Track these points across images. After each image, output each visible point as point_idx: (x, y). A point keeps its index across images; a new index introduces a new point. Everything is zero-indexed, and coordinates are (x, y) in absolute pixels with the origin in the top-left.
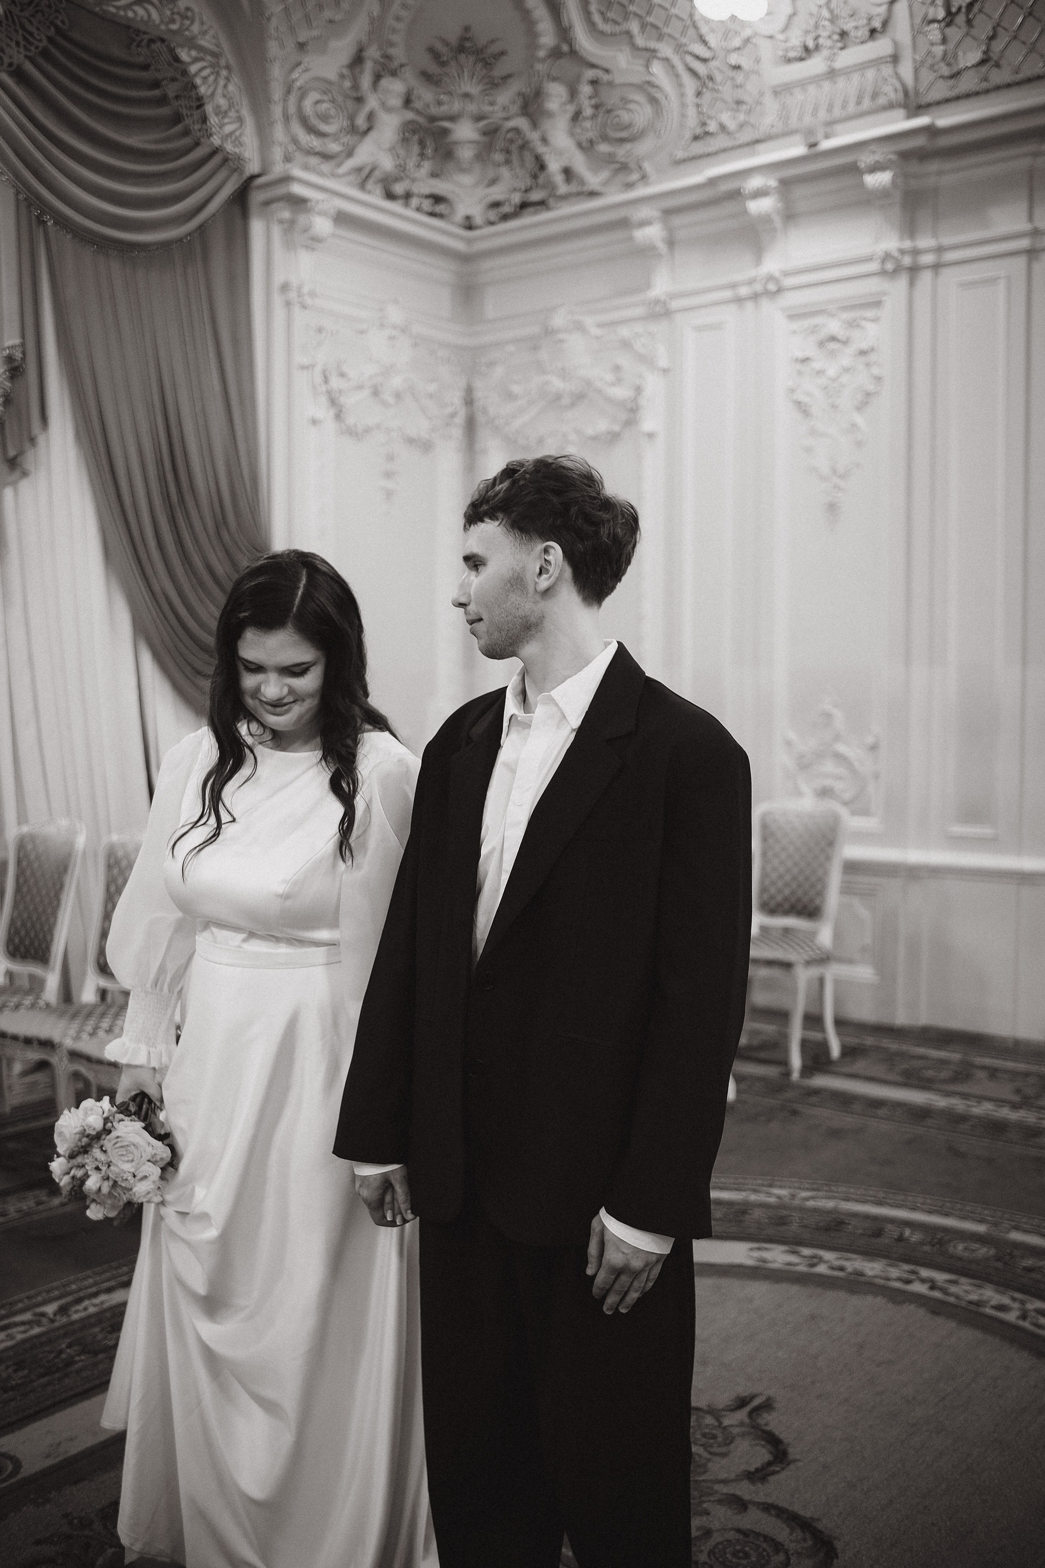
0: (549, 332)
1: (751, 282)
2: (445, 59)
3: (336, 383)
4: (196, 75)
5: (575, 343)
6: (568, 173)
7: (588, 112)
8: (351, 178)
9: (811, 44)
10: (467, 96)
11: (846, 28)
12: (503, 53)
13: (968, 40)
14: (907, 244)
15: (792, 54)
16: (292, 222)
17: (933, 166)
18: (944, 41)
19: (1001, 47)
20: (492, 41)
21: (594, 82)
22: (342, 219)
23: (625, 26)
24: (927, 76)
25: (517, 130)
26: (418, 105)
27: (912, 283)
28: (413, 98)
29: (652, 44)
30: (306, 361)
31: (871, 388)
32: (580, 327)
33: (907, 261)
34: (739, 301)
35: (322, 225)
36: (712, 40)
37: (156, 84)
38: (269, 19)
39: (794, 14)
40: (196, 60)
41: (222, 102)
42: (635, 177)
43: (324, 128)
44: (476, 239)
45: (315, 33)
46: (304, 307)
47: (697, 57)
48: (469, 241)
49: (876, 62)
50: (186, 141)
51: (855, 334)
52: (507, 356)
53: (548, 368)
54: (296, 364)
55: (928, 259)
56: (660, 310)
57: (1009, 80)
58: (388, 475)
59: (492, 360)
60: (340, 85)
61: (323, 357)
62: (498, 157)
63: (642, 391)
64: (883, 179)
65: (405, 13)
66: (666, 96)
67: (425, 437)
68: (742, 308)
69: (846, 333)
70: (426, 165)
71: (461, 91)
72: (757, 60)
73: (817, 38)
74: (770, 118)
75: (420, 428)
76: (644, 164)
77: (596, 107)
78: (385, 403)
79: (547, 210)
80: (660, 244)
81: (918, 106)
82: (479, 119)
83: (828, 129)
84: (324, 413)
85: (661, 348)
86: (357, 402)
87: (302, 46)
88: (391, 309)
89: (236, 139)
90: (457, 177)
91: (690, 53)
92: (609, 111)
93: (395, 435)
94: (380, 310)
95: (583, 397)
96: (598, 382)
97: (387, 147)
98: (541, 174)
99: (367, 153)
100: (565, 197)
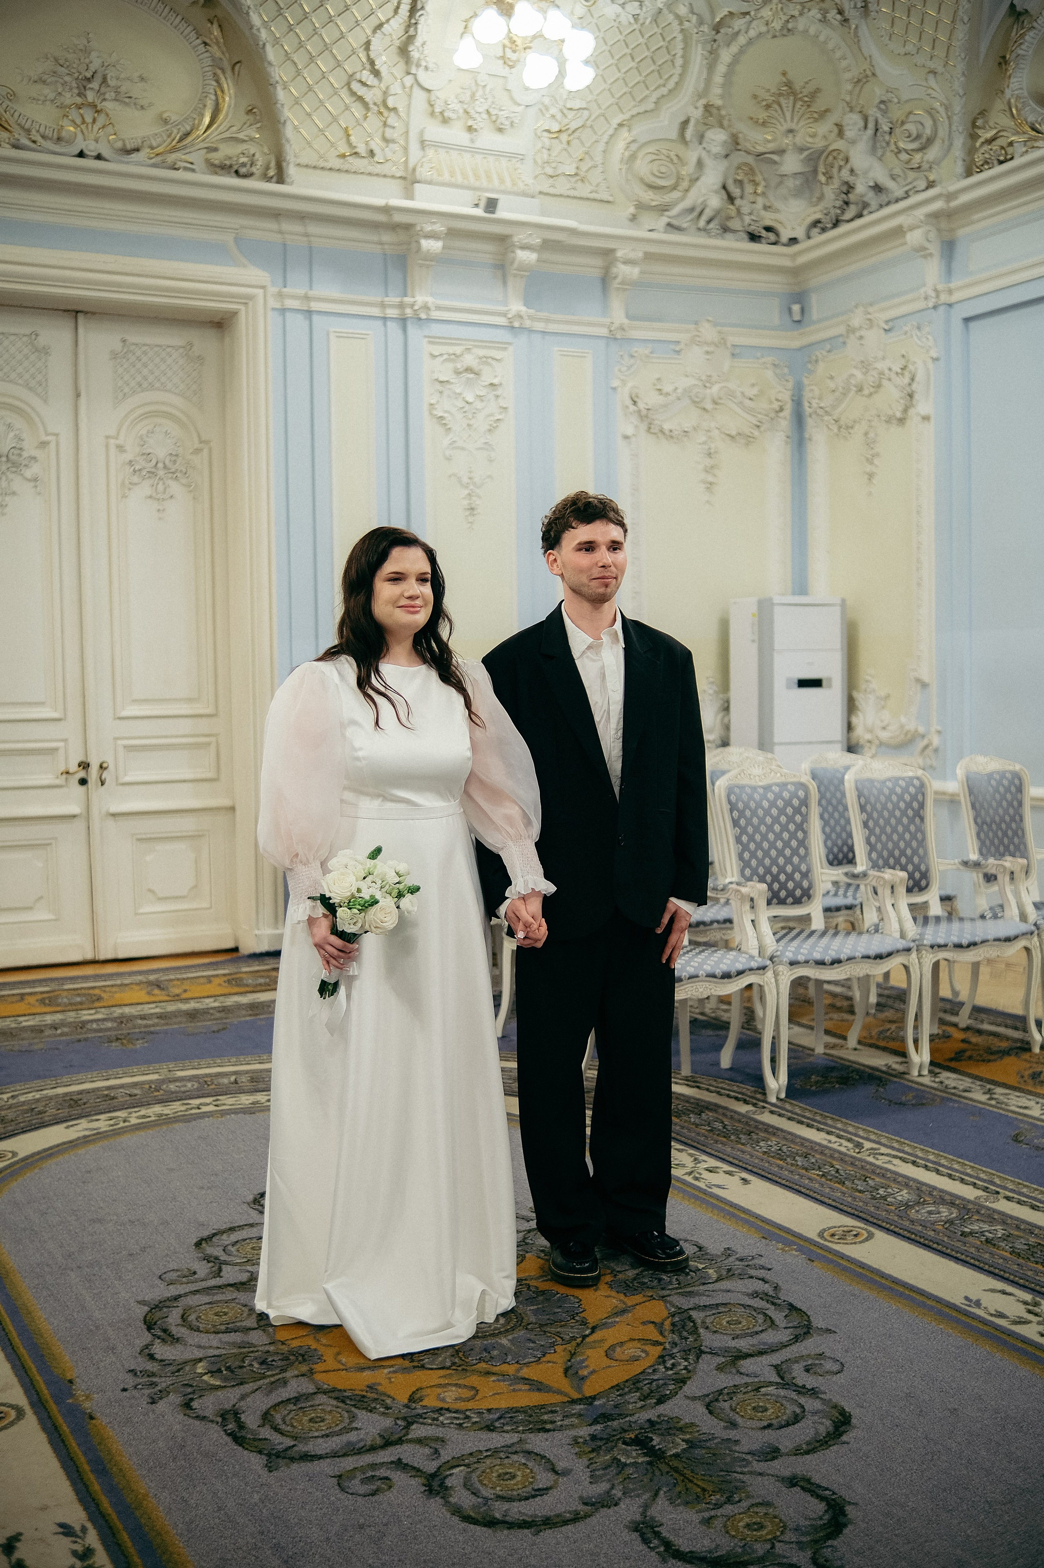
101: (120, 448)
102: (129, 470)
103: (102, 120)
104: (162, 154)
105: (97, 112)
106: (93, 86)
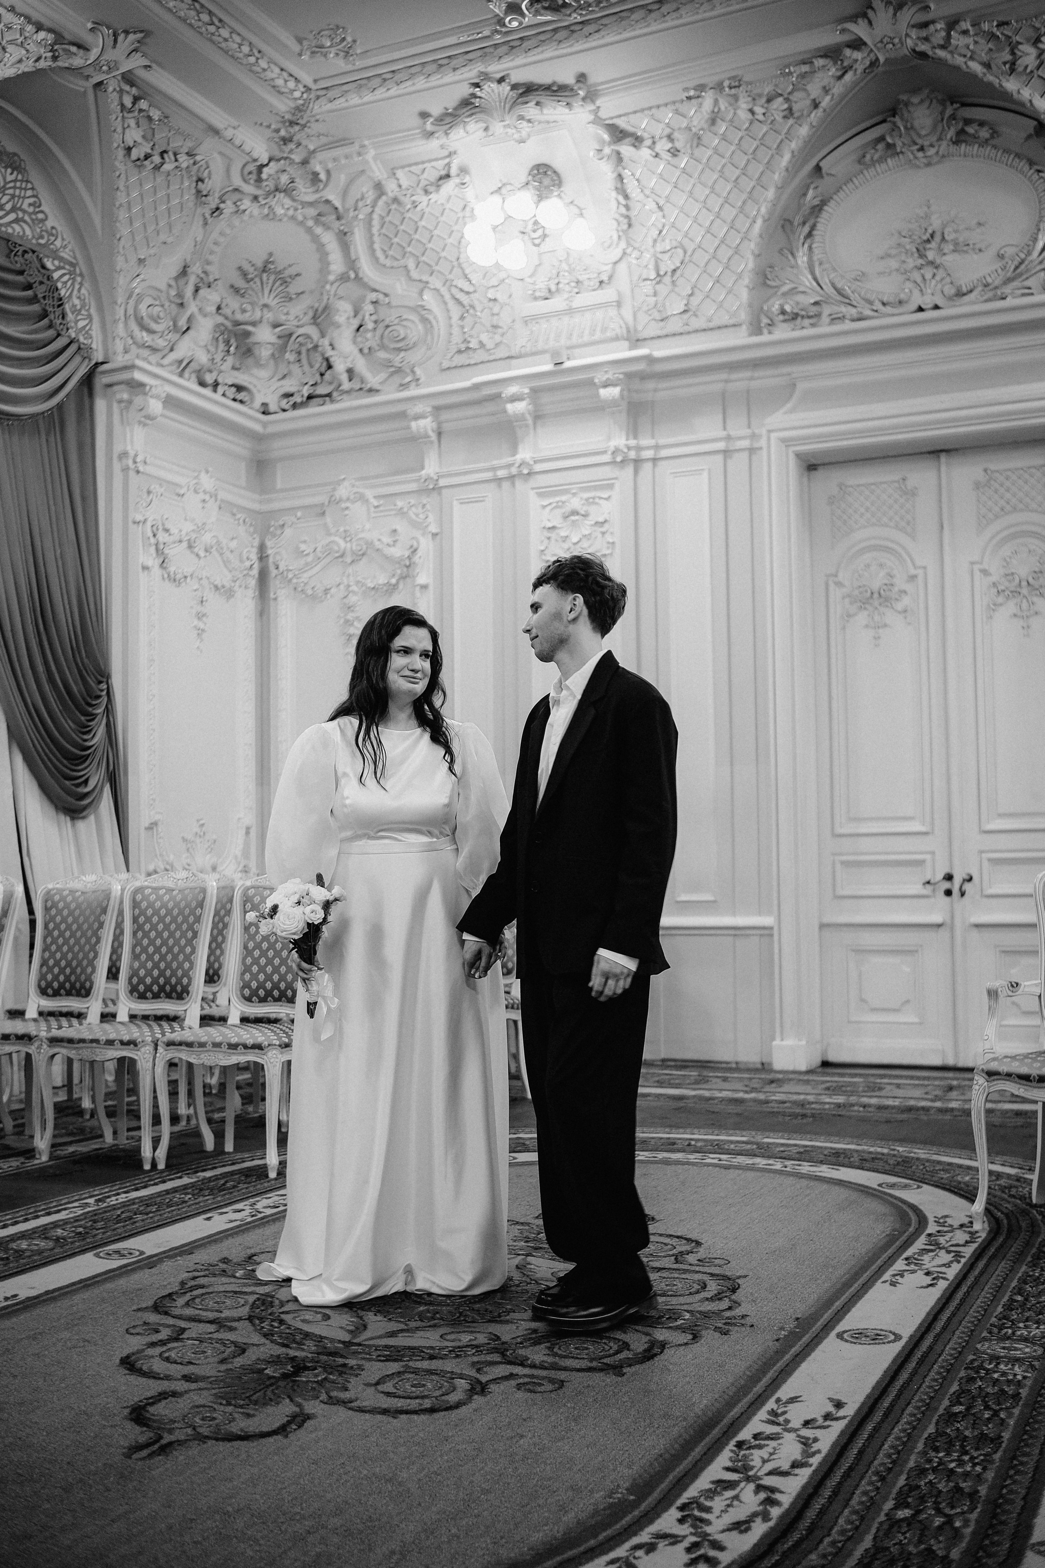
0: (334, 501)
1: (510, 466)
2: (250, 276)
3: (161, 536)
4: (58, 280)
5: (358, 510)
6: (350, 372)
7: (370, 326)
8: (174, 367)
9: (553, 288)
10: (265, 306)
11: (581, 278)
12: (299, 275)
13: (673, 295)
14: (632, 442)
15: (538, 294)
16: (130, 402)
17: (650, 385)
18: (655, 294)
19: (698, 302)
20: (290, 266)
21: (375, 303)
22: (170, 402)
23: (403, 263)
24: (643, 319)
25: (308, 336)
26: (227, 311)
27: (636, 472)
28: (223, 306)
29: (425, 278)
30: (139, 517)
31: (606, 550)
32: (362, 498)
33: (632, 454)
34: (499, 481)
35: (155, 406)
36: (474, 278)
37: (29, 287)
38: (119, 240)
39: (540, 265)
40: (59, 268)
41: (77, 302)
42: (409, 378)
43: (154, 326)
44: (272, 422)
45: (152, 251)
46: (138, 472)
47: (461, 290)
48: (265, 425)
49: (604, 305)
50: (51, 333)
51: (592, 509)
52: (295, 520)
53: (333, 531)
54: (130, 520)
55: (648, 454)
56: (431, 487)
57: (704, 326)
58: (200, 616)
59: (281, 523)
60: (168, 293)
61: (152, 515)
62: (290, 356)
63: (415, 550)
64: (613, 392)
65: (222, 239)
66: (435, 318)
67: (227, 585)
68: (500, 486)
69: (585, 508)
70: (230, 360)
71: (262, 302)
72: (510, 296)
73: (558, 284)
74: (521, 341)
75: (223, 578)
76: (416, 369)
77: (376, 322)
78: (197, 555)
79: (332, 401)
80: (431, 433)
81: (638, 340)
82: (276, 326)
83: (569, 352)
84: (152, 561)
85: (430, 514)
86: (177, 553)
87: (141, 261)
88: (204, 477)
89: (87, 332)
90: (255, 371)
91: (456, 286)
92: (387, 326)
93: (205, 582)
94: (196, 477)
95: (363, 555)
96: (377, 543)
97: (203, 344)
98: (329, 372)
99: (185, 348)
100: (348, 392)
101: (985, 572)
102: (994, 591)
103: (941, 273)
104: (996, 288)
105: (937, 267)
106: (933, 245)
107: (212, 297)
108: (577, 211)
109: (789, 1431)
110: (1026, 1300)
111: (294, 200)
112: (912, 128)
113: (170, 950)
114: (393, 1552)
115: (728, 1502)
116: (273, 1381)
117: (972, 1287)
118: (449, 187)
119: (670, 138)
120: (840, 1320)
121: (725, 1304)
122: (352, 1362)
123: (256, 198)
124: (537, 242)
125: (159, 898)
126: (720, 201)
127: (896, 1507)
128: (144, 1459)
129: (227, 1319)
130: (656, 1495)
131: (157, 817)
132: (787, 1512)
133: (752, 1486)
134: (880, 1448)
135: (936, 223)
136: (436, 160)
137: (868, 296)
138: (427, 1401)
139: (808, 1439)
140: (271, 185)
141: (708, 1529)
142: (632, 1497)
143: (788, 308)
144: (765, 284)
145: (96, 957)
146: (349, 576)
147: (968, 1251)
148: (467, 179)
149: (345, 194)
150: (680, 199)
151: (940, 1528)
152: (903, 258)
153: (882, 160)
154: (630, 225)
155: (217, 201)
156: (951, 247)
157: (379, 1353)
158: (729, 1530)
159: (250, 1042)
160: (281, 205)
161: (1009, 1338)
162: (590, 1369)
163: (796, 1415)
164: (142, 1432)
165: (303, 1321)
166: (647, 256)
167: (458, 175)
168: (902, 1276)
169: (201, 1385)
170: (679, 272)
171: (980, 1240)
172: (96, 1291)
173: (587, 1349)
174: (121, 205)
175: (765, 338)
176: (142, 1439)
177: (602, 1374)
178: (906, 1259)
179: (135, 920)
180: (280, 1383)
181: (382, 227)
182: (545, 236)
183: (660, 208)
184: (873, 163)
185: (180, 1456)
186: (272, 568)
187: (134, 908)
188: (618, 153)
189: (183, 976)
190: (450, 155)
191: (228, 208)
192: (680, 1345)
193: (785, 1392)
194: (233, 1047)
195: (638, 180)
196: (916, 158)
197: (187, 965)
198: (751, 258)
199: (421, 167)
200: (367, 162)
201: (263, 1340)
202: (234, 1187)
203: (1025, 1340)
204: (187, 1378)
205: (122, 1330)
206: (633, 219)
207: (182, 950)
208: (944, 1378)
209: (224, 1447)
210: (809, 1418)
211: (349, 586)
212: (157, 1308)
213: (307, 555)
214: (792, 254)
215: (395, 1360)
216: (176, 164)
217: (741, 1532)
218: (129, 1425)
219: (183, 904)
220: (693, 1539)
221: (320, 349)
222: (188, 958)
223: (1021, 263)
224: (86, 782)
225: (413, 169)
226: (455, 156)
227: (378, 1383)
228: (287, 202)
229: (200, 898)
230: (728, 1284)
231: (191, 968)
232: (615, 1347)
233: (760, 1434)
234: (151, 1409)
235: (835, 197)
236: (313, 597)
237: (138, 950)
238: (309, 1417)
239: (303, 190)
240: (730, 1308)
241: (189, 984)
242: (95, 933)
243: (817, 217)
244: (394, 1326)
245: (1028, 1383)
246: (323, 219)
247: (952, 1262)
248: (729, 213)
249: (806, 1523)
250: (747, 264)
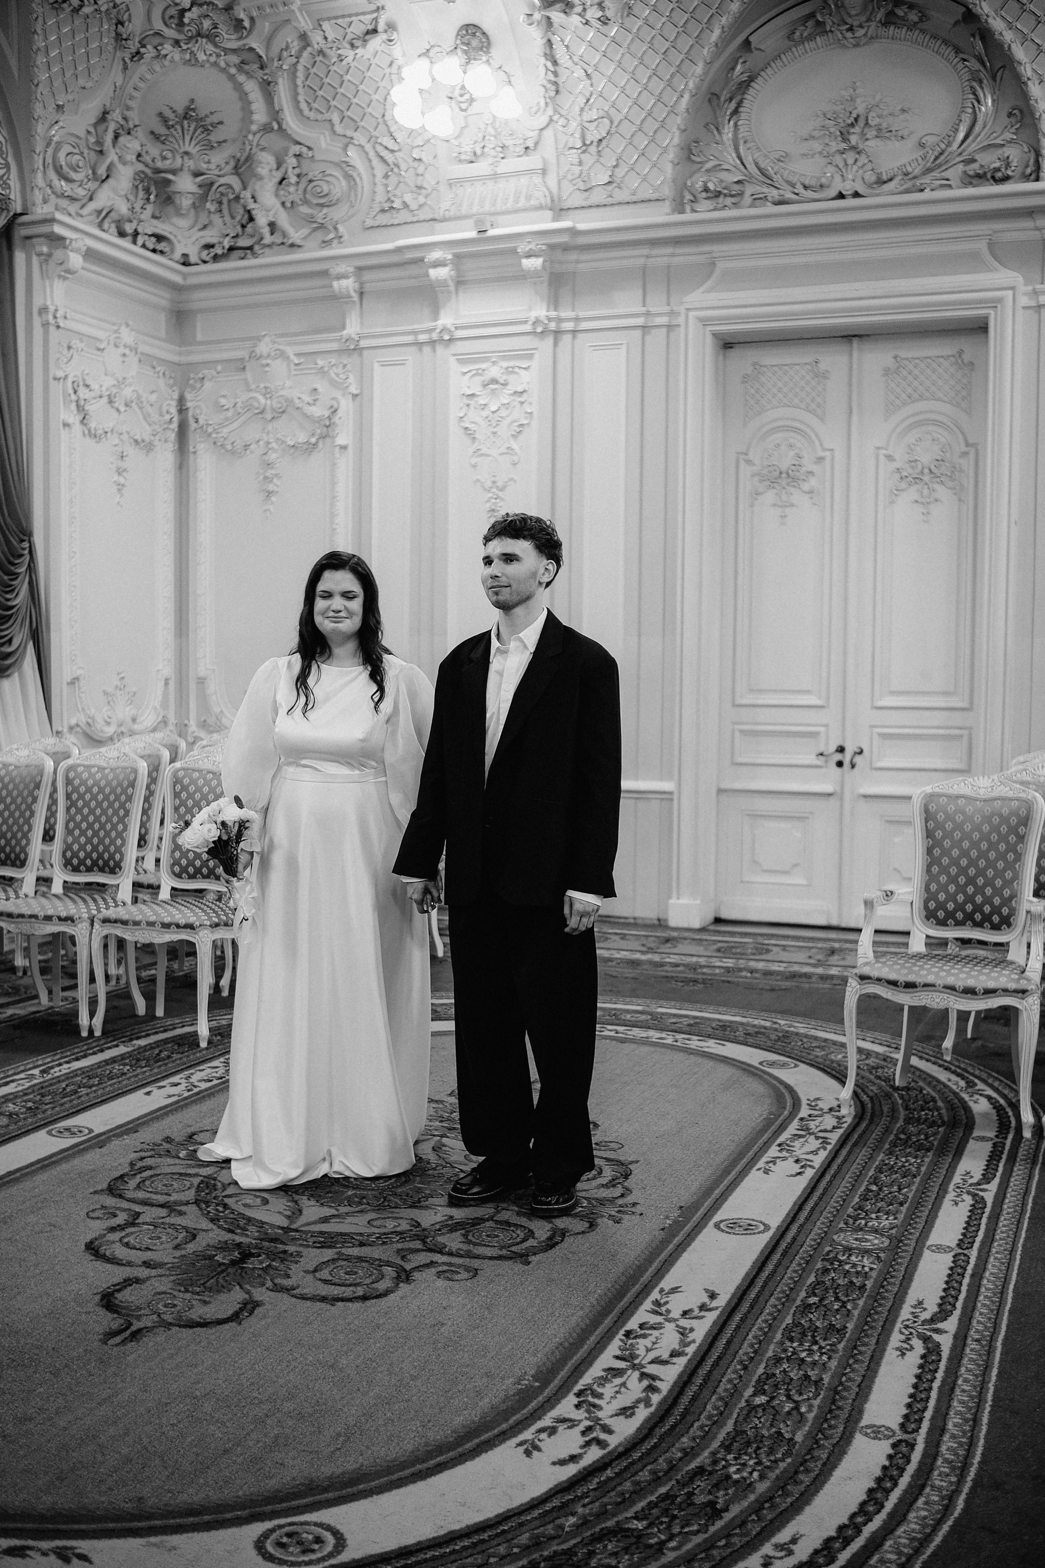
0: (254, 356)
1: (430, 331)
2: (171, 123)
3: (83, 393)
5: (278, 367)
6: (272, 226)
7: (293, 179)
8: (92, 219)
9: (479, 152)
10: (186, 153)
11: (505, 142)
12: (221, 123)
13: (598, 165)
14: (553, 314)
15: (463, 157)
16: (50, 255)
17: (573, 256)
18: (580, 163)
19: (623, 174)
20: (212, 113)
21: (298, 156)
22: (90, 255)
23: (327, 116)
24: (567, 188)
25: (230, 186)
28: (143, 154)
29: (349, 133)
30: (60, 374)
31: (525, 422)
32: (282, 355)
33: (553, 326)
34: (420, 345)
35: (76, 260)
36: (400, 137)
38: (37, 85)
39: (465, 127)
42: (331, 236)
43: (73, 175)
44: (192, 274)
45: (70, 97)
46: (58, 327)
47: (386, 148)
48: (185, 276)
49: (530, 172)
51: (511, 378)
52: (214, 373)
53: (253, 387)
54: (51, 376)
55: (569, 326)
56: (352, 347)
57: (628, 199)
58: (120, 472)
59: (201, 376)
60: (87, 140)
61: (73, 370)
62: (211, 206)
63: (336, 411)
64: (536, 263)
65: (141, 85)
66: (359, 175)
67: (147, 440)
68: (421, 350)
69: (504, 377)
70: (150, 208)
71: (183, 150)
72: (435, 157)
73: (484, 147)
74: (445, 204)
75: (143, 431)
76: (339, 226)
77: (298, 176)
78: (118, 410)
79: (255, 255)
80: (353, 294)
81: (561, 210)
82: (197, 174)
83: (493, 218)
84: (73, 418)
85: (351, 376)
86: (97, 409)
87: (59, 108)
88: (124, 331)
89: (5, 183)
90: (175, 220)
91: (381, 144)
92: (311, 181)
93: (125, 437)
94: (116, 332)
95: (283, 412)
96: (297, 401)
97: (123, 193)
98: (250, 225)
99: (105, 197)
100: (269, 246)
101: (890, 458)
102: (897, 476)
103: (863, 159)
104: (915, 177)
105: (859, 153)
106: (857, 129)
107: (132, 144)
108: (505, 78)
109: (669, 1320)
110: (880, 1189)
111: (216, 45)
112: (843, 6)
113: (102, 827)
114: (339, 1435)
115: (617, 1389)
116: (223, 1267)
117: (834, 1176)
118: (376, 43)
119: (601, 6)
120: (718, 1209)
121: (618, 1191)
122: (291, 1249)
123: (177, 43)
124: (464, 106)
125: (92, 776)
126: (649, 73)
127: (754, 1395)
128: (117, 1345)
129: (176, 1203)
130: (557, 1382)
131: (79, 672)
132: (665, 1399)
133: (637, 1374)
134: (745, 1339)
135: (860, 108)
136: (364, 14)
137: (791, 178)
138: (359, 1288)
139: (685, 1329)
140: (193, 29)
141: (600, 1414)
142: (537, 1384)
143: (711, 186)
144: (689, 158)
145: (30, 830)
146: (268, 433)
147: (834, 1138)
148: (395, 36)
149: (269, 42)
150: (609, 68)
151: (789, 1413)
152: (827, 141)
153: (811, 38)
154: (557, 92)
155: (138, 45)
156: (875, 133)
157: (315, 1239)
158: (617, 1415)
159: (182, 922)
160: (204, 50)
161: (861, 1229)
162: (500, 1258)
163: (676, 1304)
164: (114, 1319)
165: (245, 1205)
166: (574, 124)
167: (386, 31)
168: (774, 1163)
169: (160, 1271)
170: (604, 143)
171: (845, 1125)
172: (54, 1172)
173: (497, 1236)
174: (39, 49)
175: (688, 216)
176: (115, 1326)
177: (510, 1262)
178: (779, 1145)
179: (68, 796)
180: (230, 1270)
181: (307, 79)
182: (472, 100)
183: (588, 76)
184: (802, 41)
185: (149, 1342)
186: (191, 421)
187: (67, 785)
188: (549, 18)
189: (115, 852)
190: (378, 9)
191: (149, 52)
192: (578, 1233)
193: (667, 1283)
194: (166, 926)
195: (567, 46)
196: (845, 38)
197: (119, 842)
198: (677, 133)
199: (349, 20)
200: (293, 11)
201: (211, 1226)
202: (169, 1057)
203: (876, 1231)
204: (147, 1264)
205: (83, 1213)
206: (561, 85)
207: (114, 827)
208: (804, 1270)
209: (187, 1333)
210: (686, 1308)
211: (269, 443)
212: (112, 1190)
213: (227, 409)
214: (717, 129)
215: (330, 1247)
216: (96, 7)
217: (626, 1417)
218: (102, 1312)
219: (114, 783)
220: (588, 1423)
221: (242, 201)
222: (120, 835)
223: (941, 154)
224: (10, 641)
225: (340, 21)
226: (382, 12)
227: (315, 1271)
228: (210, 48)
229: (132, 778)
230: (621, 1169)
231: (123, 844)
232: (522, 1235)
233: (644, 1323)
234: (119, 1296)
235: (763, 73)
236: (233, 452)
237: (71, 825)
238: (257, 1304)
239: (226, 36)
240: (622, 1196)
241: (121, 860)
242: (29, 807)
243: (744, 93)
244: (327, 1211)
245: (874, 1274)
246: (246, 67)
247: (819, 1149)
248: (657, 85)
249: (680, 1408)
250: (672, 139)
